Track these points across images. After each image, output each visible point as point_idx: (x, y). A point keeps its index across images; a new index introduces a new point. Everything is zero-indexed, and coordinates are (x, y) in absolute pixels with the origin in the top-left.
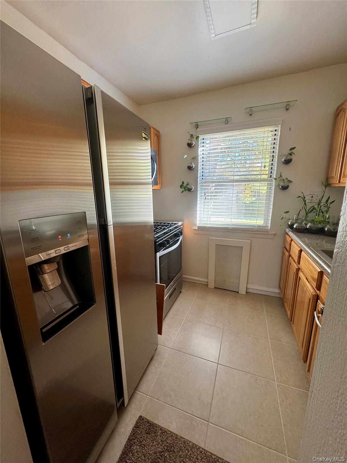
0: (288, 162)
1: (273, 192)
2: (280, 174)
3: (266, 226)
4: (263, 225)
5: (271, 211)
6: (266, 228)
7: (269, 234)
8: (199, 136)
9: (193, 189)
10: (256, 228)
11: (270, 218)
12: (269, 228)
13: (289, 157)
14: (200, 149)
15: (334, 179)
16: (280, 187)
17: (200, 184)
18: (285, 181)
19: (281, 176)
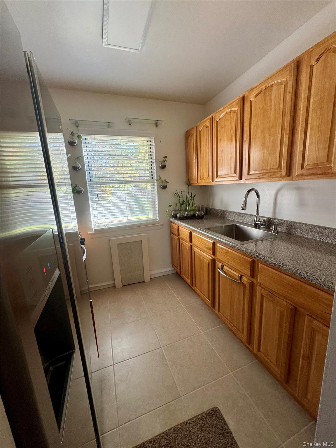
0: (163, 167)
1: (156, 190)
2: (160, 176)
3: (155, 219)
4: (153, 219)
5: (157, 206)
6: (155, 221)
7: (159, 225)
8: (81, 135)
9: (83, 191)
10: (149, 222)
11: (157, 212)
12: (158, 220)
13: (164, 164)
14: (84, 149)
15: (194, 180)
16: (162, 186)
17: (89, 186)
18: (164, 181)
19: (160, 178)
